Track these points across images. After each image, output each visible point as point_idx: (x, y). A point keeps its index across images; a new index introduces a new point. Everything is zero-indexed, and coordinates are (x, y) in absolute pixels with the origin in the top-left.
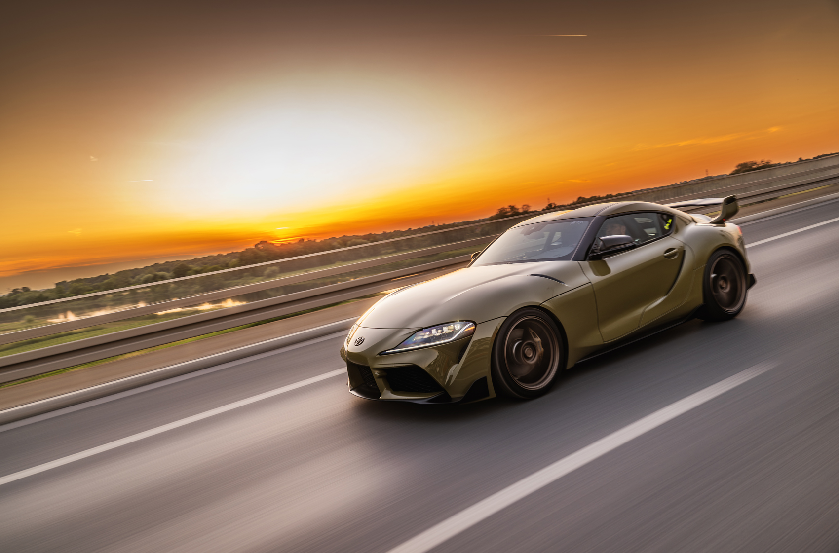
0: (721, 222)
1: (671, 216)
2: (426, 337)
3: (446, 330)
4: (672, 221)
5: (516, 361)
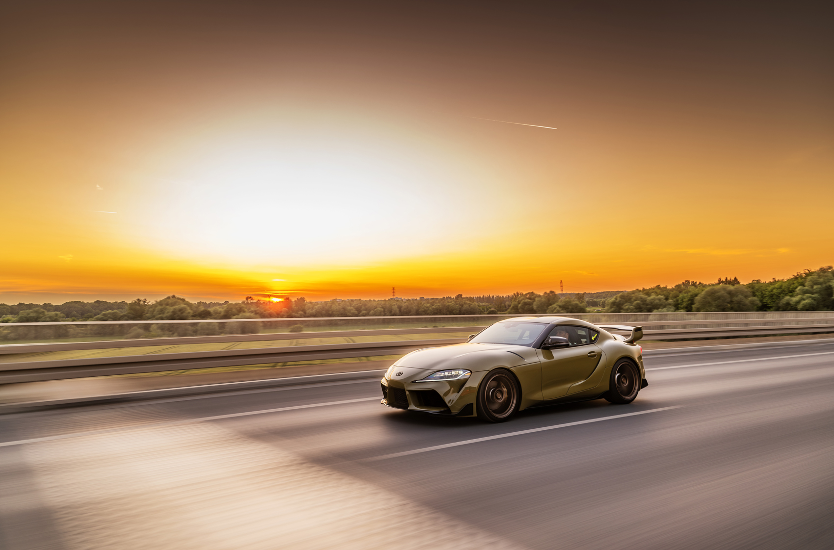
0: (631, 342)
1: (598, 332)
2: (442, 375)
3: (454, 373)
4: (597, 336)
5: (491, 400)
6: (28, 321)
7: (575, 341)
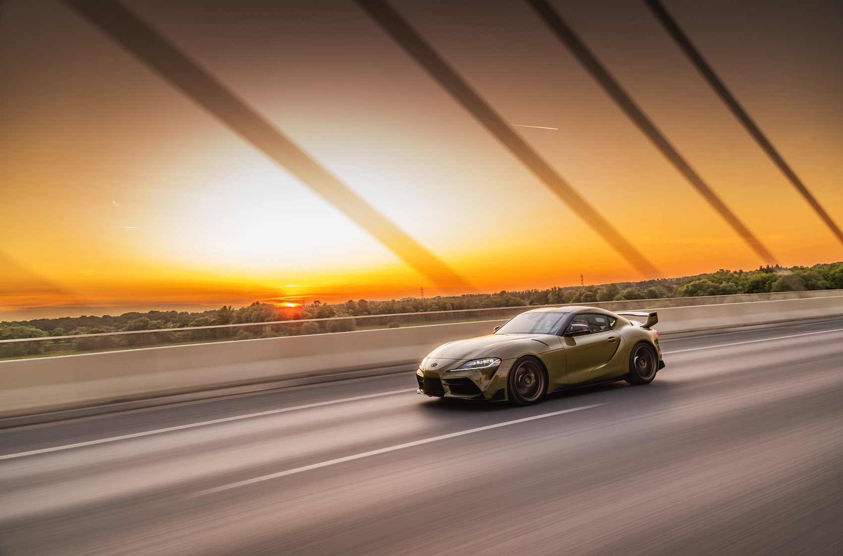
0: (647, 327)
1: (616, 319)
2: (474, 364)
3: (485, 362)
4: (615, 323)
5: (521, 385)
6: (136, 330)
7: (595, 328)
